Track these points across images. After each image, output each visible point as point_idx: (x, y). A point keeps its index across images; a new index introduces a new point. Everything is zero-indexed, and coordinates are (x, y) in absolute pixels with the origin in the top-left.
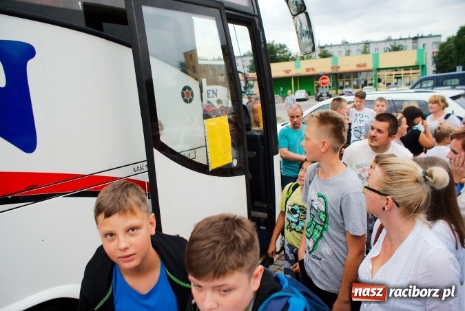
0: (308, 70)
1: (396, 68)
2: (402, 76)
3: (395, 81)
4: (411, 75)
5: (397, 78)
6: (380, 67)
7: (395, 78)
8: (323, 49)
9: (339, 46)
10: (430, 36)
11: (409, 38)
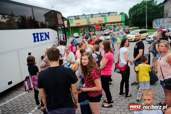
0: (77, 24)
1: (113, 22)
2: (116, 26)
3: (113, 28)
4: (119, 25)
5: (114, 27)
6: (107, 22)
7: (113, 27)
8: (76, 17)
9: (82, 16)
10: (113, 12)
11: (107, 13)
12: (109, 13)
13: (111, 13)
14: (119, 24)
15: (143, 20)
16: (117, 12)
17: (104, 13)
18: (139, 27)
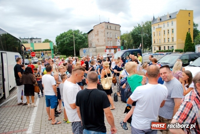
1: (41, 50)
2: (44, 53)
12: (31, 39)
13: (34, 39)
14: (48, 52)
15: (71, 48)
16: (41, 39)
17: (25, 39)
18: (66, 56)
